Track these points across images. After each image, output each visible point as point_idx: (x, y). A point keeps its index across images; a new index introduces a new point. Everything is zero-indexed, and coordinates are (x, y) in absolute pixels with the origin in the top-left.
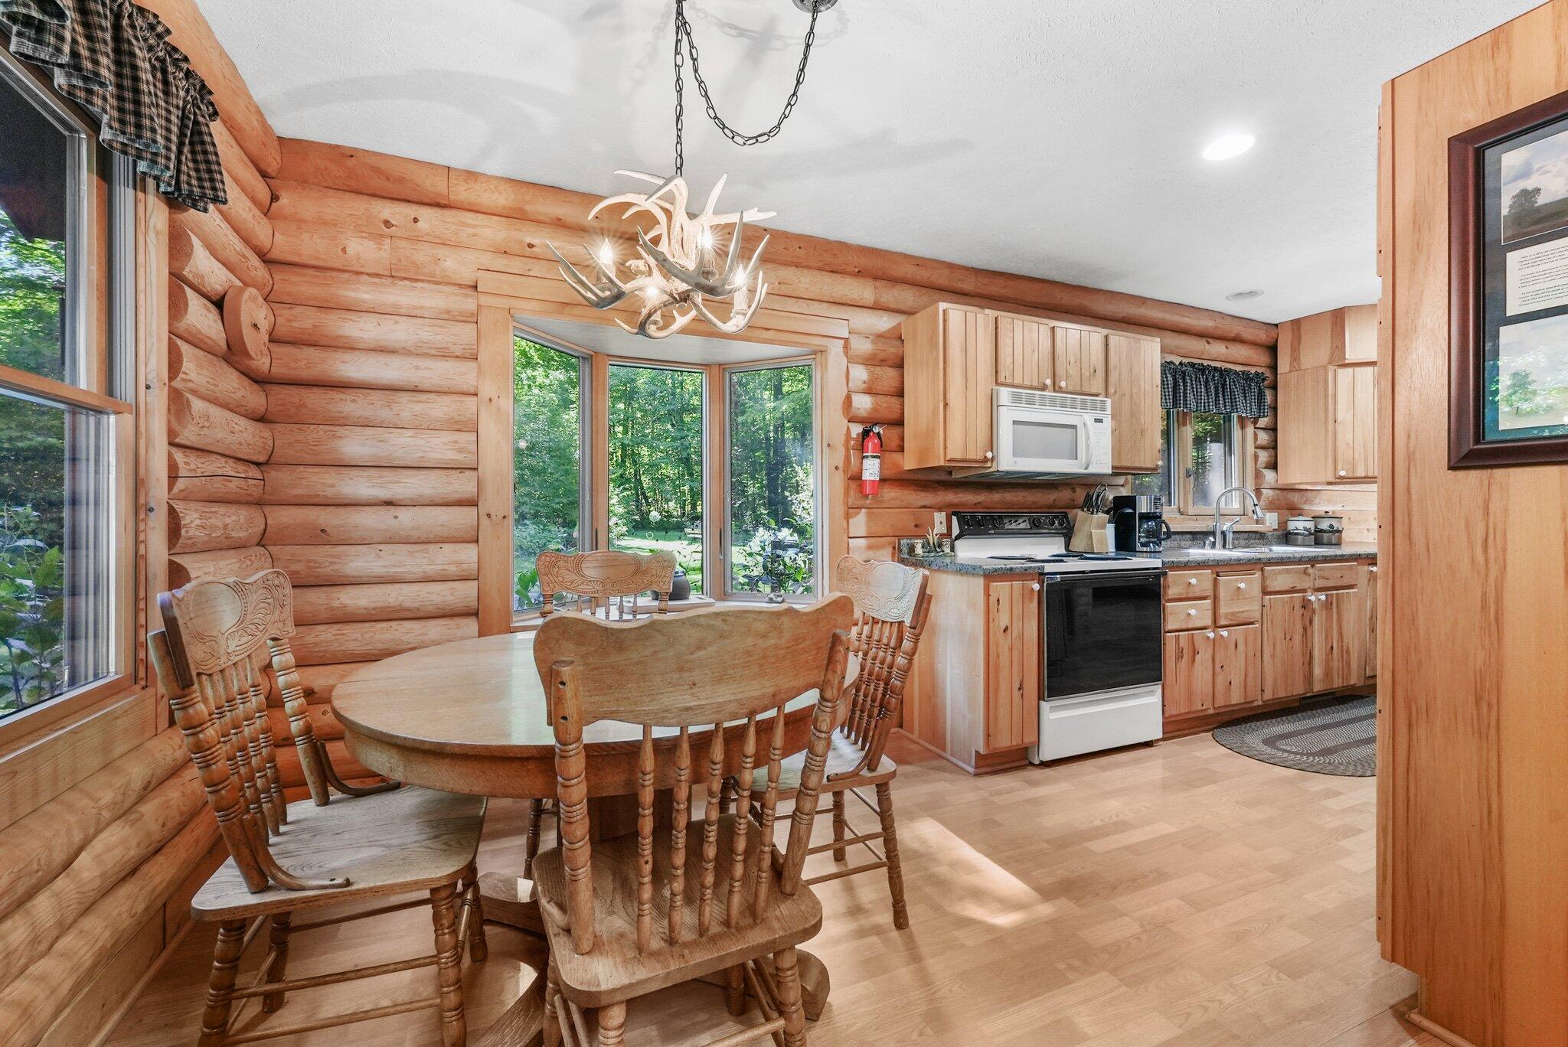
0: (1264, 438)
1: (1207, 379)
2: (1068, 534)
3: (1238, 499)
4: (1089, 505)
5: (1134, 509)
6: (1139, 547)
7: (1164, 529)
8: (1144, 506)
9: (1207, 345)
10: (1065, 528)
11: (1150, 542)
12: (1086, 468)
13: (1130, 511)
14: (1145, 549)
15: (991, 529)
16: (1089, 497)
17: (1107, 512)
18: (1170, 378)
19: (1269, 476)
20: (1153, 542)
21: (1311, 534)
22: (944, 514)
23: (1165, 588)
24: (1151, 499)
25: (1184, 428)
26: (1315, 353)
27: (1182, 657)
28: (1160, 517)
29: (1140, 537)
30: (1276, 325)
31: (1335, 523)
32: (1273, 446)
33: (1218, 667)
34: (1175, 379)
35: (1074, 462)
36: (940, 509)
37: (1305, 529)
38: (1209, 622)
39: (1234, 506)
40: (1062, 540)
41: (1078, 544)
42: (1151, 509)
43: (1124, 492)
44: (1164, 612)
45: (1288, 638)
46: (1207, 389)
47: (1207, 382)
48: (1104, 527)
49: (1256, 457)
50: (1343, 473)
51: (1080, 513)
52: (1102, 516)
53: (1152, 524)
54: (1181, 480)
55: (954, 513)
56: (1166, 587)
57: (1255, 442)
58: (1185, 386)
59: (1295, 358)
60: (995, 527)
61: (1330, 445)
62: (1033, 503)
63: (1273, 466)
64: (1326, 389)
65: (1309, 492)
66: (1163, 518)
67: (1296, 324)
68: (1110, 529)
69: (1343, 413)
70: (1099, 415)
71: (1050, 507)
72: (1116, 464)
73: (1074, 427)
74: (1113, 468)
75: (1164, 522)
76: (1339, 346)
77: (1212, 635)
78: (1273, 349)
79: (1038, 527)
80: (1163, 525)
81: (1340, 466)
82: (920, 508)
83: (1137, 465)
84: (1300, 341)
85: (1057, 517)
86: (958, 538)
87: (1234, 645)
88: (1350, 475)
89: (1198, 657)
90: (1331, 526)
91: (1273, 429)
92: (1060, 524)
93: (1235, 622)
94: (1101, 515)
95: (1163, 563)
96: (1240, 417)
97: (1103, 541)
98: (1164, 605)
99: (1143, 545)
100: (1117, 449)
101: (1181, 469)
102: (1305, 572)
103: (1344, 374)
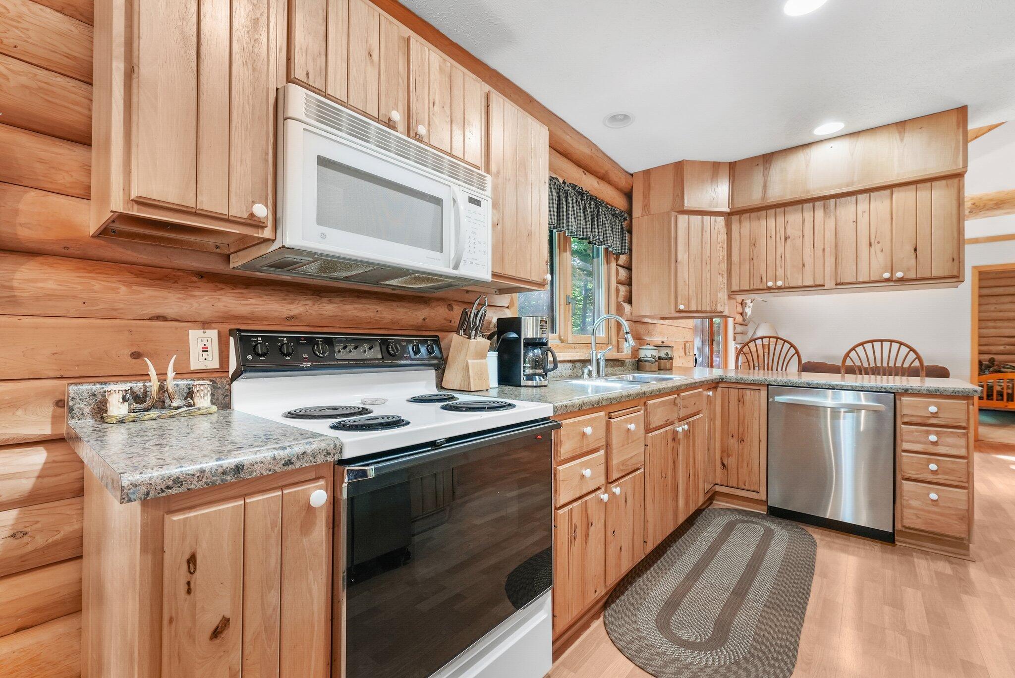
0: (623, 273)
1: (585, 205)
2: (440, 366)
3: (604, 329)
4: (466, 327)
5: (519, 332)
6: (524, 382)
7: (550, 358)
8: (529, 331)
9: (583, 175)
10: (435, 358)
11: (535, 375)
12: (456, 267)
13: (514, 335)
14: (530, 383)
15: (305, 360)
16: (465, 315)
17: (490, 338)
18: (554, 194)
19: (627, 307)
20: (539, 375)
21: (656, 361)
22: (212, 335)
23: (556, 445)
24: (537, 320)
25: (565, 254)
26: (661, 201)
27: (575, 538)
28: (546, 344)
29: (526, 369)
30: (632, 175)
31: (668, 350)
32: (629, 283)
33: (609, 533)
34: (559, 197)
35: (437, 254)
36: (205, 324)
37: (653, 357)
38: (602, 480)
39: (601, 336)
40: (432, 374)
41: (452, 378)
42: (537, 333)
43: (508, 314)
44: (555, 479)
45: (664, 477)
46: (585, 215)
47: (585, 209)
48: (483, 356)
49: (618, 291)
50: (682, 307)
51: (454, 336)
52: (482, 342)
53: (538, 351)
54: (562, 307)
55: (231, 332)
56: (559, 443)
57: (617, 278)
58: (567, 207)
59: (646, 205)
60: (314, 357)
61: (672, 282)
62: (393, 322)
63: (629, 301)
64: (669, 232)
65: (650, 325)
66: (549, 345)
67: (647, 173)
68: (492, 358)
69: (682, 256)
70: (476, 194)
71: (418, 328)
72: (498, 270)
73: (438, 201)
74: (494, 275)
75: (550, 350)
76: (680, 195)
77: (605, 497)
78: (629, 196)
79: (393, 356)
80: (549, 354)
81: (679, 301)
82: (151, 319)
83: (522, 276)
84: (649, 189)
85: (424, 342)
86: (236, 376)
87: (624, 501)
88: (687, 309)
89: (592, 529)
90: (667, 354)
91: (629, 268)
92: (430, 352)
93: (626, 473)
94: (480, 339)
95: (556, 409)
96: (606, 250)
97: (482, 374)
98: (556, 470)
99: (530, 378)
100: (499, 251)
101: (562, 296)
102: (674, 403)
103: (683, 219)
